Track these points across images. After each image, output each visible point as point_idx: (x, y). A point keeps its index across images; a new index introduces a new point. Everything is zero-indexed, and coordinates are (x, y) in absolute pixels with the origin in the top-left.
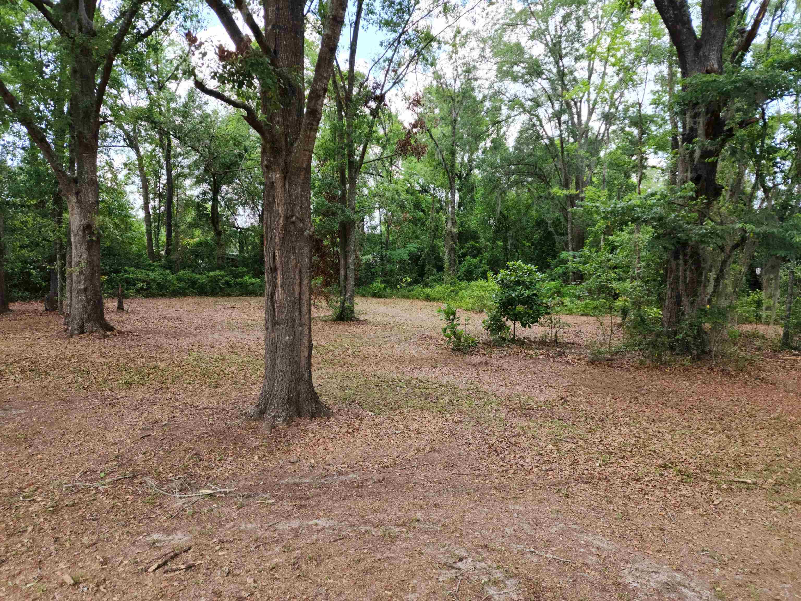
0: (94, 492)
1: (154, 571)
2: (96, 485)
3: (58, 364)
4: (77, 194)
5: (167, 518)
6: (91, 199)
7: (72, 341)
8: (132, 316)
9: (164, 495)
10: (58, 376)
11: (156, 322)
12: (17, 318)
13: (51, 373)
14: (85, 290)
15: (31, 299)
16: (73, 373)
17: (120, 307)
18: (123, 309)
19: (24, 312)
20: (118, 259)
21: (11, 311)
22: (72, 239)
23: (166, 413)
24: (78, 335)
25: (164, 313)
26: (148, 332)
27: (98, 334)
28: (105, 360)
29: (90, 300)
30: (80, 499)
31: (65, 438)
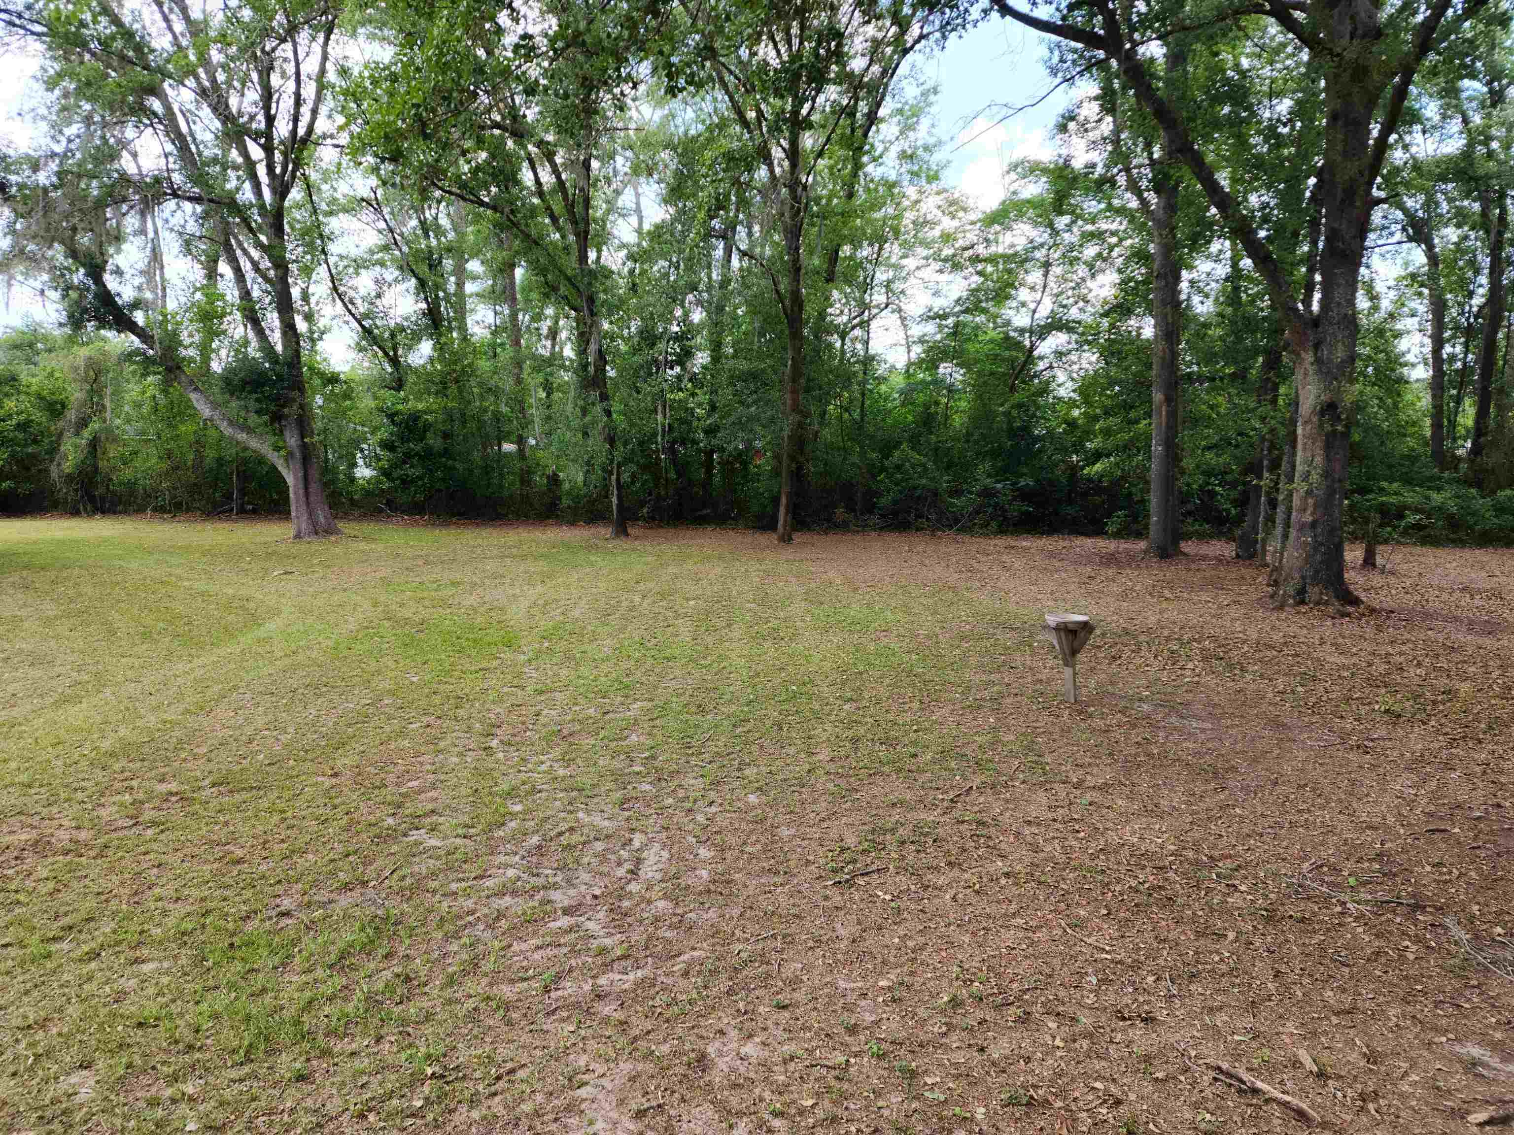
0: (1339, 909)
1: (1481, 1125)
2: (1343, 897)
3: (1261, 655)
4: (1317, 346)
5: (1498, 1023)
6: (1340, 353)
7: (1283, 616)
8: (1392, 580)
9: (1488, 970)
10: (1262, 676)
11: (1445, 596)
12: (1193, 566)
13: (1250, 668)
14: (1313, 525)
15: (1211, 537)
16: (1286, 674)
17: (1369, 562)
18: (1374, 565)
19: (1204, 558)
20: (1367, 467)
21: (1185, 554)
22: (1300, 431)
23: (1480, 792)
24: (1293, 606)
25: (1460, 579)
26: (1428, 616)
27: (1331, 609)
28: (1344, 660)
29: (1321, 544)
30: (1315, 914)
31: (1279, 790)
